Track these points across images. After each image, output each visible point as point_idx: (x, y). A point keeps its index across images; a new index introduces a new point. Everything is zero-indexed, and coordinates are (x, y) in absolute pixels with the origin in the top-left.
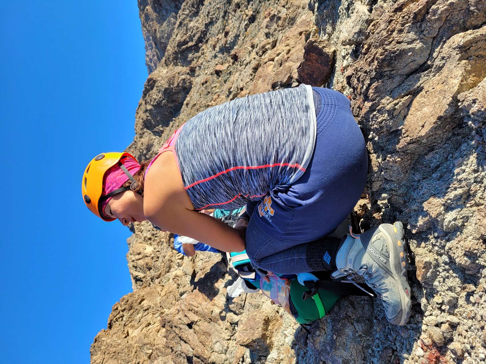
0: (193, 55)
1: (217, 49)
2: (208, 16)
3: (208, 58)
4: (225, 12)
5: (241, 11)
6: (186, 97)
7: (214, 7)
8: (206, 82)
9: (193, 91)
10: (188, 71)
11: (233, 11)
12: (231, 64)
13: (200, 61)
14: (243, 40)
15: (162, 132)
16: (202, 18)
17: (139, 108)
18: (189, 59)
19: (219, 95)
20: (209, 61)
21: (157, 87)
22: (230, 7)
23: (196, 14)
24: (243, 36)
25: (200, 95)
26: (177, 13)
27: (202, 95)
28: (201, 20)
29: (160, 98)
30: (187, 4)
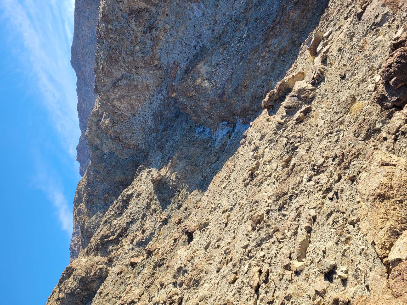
0: (113, 247)
1: (135, 243)
2: (129, 216)
3: (126, 250)
4: (144, 215)
5: (157, 215)
6: (100, 285)
7: (135, 211)
8: (121, 272)
9: (108, 280)
10: (106, 261)
11: (150, 214)
12: (145, 257)
13: (118, 253)
14: (157, 237)
16: (124, 218)
17: (51, 296)
18: (109, 250)
19: (131, 287)
20: (126, 253)
21: (74, 275)
22: (148, 211)
23: (120, 214)
24: (157, 234)
25: (114, 284)
26: (104, 213)
27: (116, 284)
28: (124, 219)
29: (75, 286)
30: (114, 207)
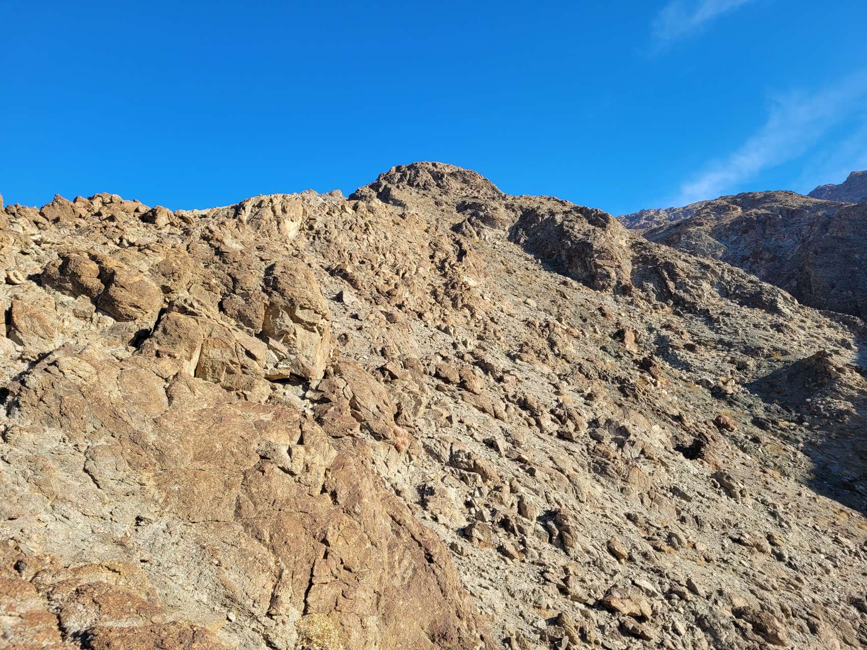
0: (653, 290)
1: (664, 332)
2: (722, 313)
3: (647, 318)
4: (729, 345)
5: (732, 373)
6: (579, 281)
7: (737, 323)
8: (604, 315)
9: (589, 292)
10: (623, 283)
11: (732, 358)
12: (636, 357)
13: (642, 303)
14: (681, 378)
15: (517, 242)
16: (718, 303)
17: (558, 201)
18: (645, 284)
19: (577, 338)
20: (642, 318)
21: (594, 230)
22: (739, 353)
23: (725, 293)
24: (689, 378)
25: (582, 305)
26: (725, 259)
27: (582, 308)
28: (714, 302)
29: (575, 236)
30: (742, 277)
